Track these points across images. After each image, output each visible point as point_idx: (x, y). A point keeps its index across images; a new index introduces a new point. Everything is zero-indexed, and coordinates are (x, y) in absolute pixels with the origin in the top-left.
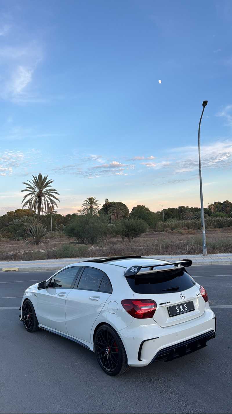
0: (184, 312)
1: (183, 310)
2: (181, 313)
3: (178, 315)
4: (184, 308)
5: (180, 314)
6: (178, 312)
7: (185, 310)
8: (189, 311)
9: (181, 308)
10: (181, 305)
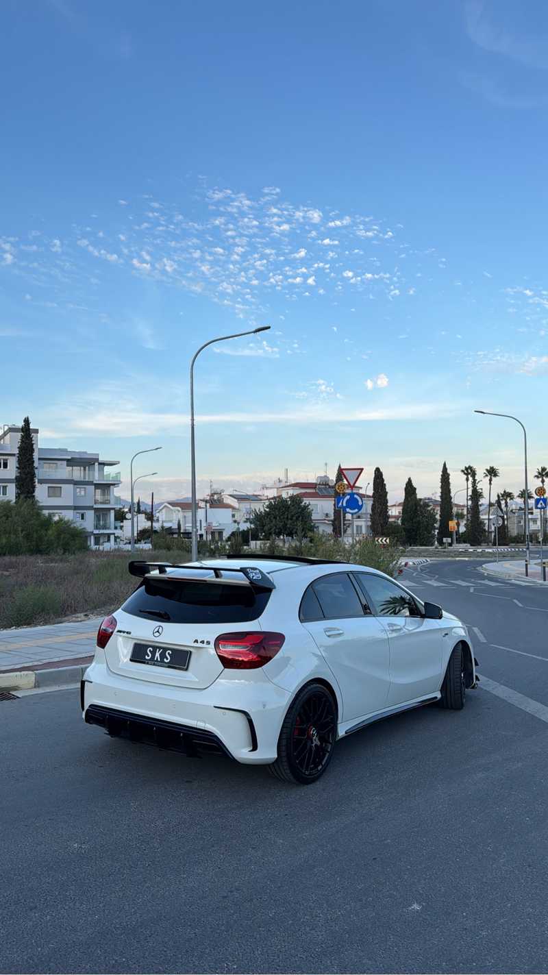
0: (161, 663)
1: (159, 659)
2: (153, 662)
3: (144, 663)
4: (163, 656)
5: (148, 664)
6: (149, 658)
7: (162, 661)
8: (169, 667)
9: (157, 655)
10: (160, 648)
